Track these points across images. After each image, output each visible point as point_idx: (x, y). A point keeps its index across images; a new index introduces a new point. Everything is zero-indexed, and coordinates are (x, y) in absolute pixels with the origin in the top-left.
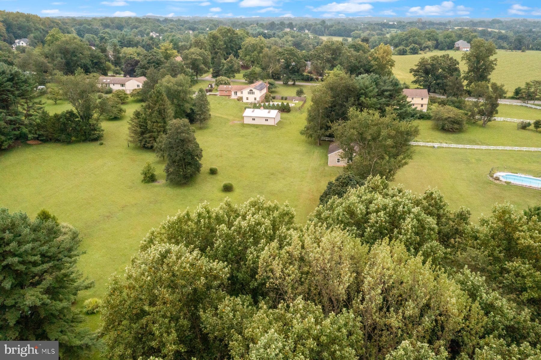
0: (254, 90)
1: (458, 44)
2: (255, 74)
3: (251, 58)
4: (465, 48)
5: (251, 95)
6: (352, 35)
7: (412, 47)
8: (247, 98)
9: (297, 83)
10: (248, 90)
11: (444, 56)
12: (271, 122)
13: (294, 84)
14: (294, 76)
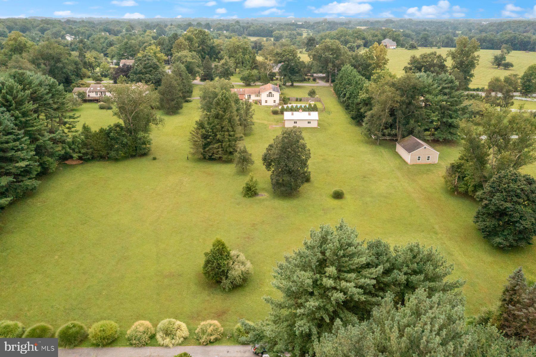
0: (273, 93)
1: (385, 42)
2: (252, 76)
3: (236, 60)
4: (392, 46)
5: (270, 97)
6: (274, 35)
7: (349, 46)
8: (266, 101)
9: (295, 84)
10: (267, 93)
11: (432, 54)
12: (314, 125)
13: (292, 85)
14: (295, 77)
